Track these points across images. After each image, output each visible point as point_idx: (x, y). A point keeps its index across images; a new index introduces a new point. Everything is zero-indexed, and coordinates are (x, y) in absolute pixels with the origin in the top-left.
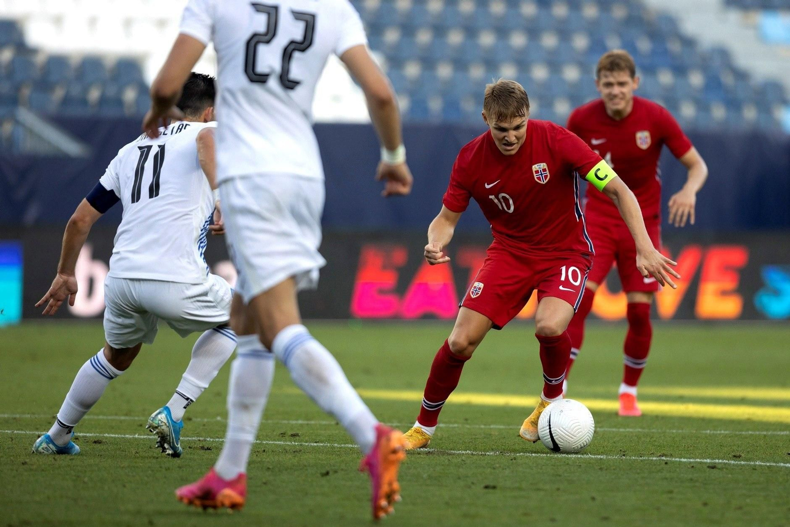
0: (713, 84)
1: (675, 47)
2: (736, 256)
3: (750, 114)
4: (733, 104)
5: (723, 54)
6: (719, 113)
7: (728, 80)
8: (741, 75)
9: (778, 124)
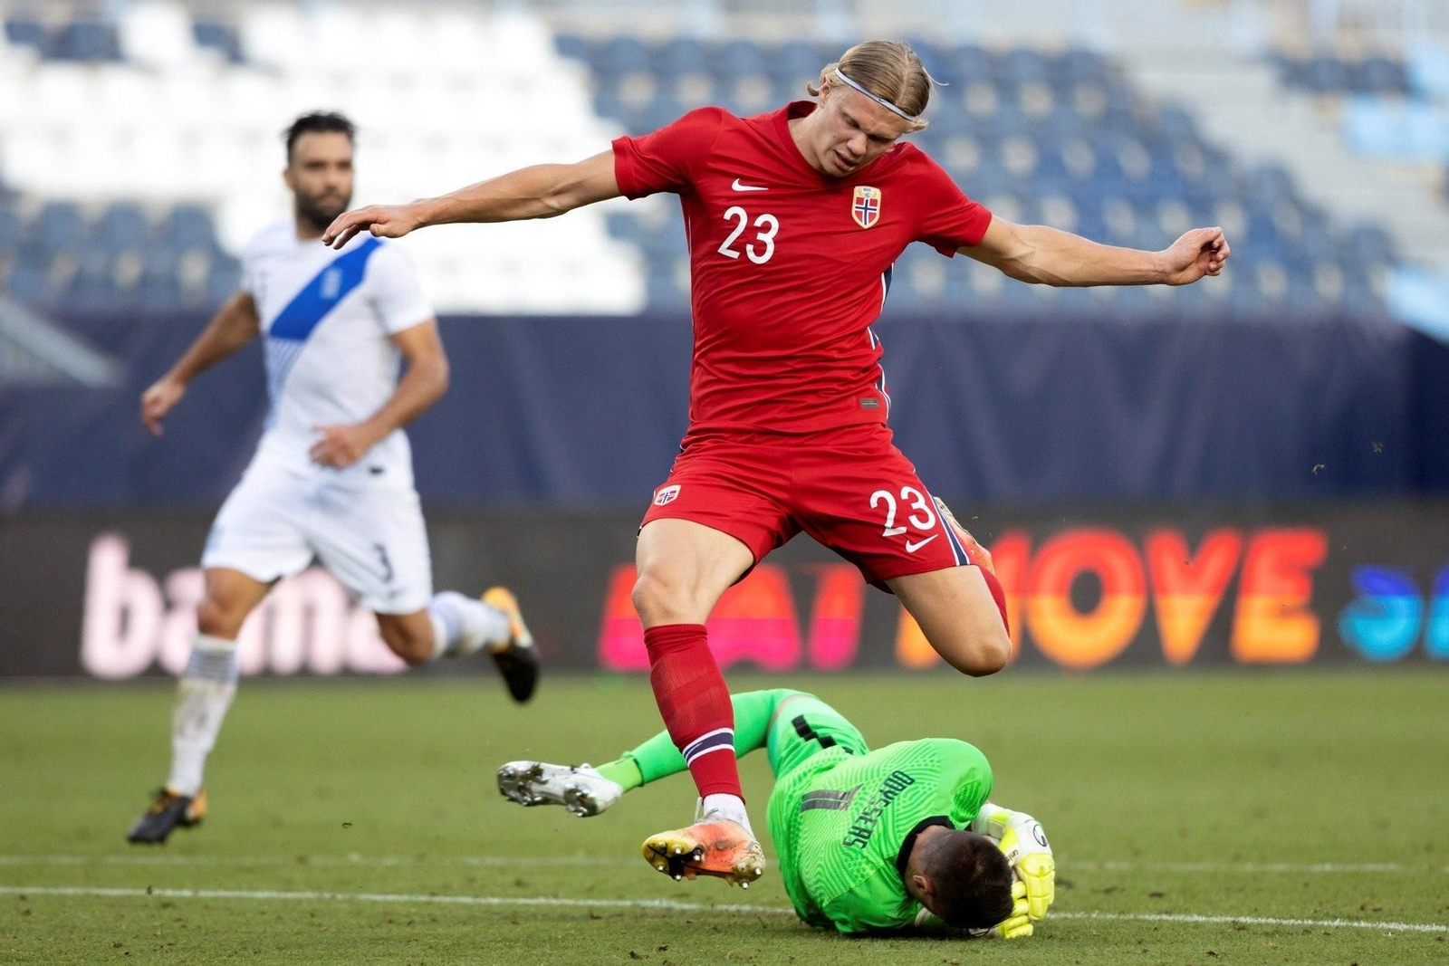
0: (1261, 232)
1: (1193, 166)
2: (1307, 545)
3: (1329, 286)
4: (1299, 266)
5: (1280, 178)
6: (1272, 284)
7: (1289, 224)
8: (1313, 216)
9: (1380, 302)
